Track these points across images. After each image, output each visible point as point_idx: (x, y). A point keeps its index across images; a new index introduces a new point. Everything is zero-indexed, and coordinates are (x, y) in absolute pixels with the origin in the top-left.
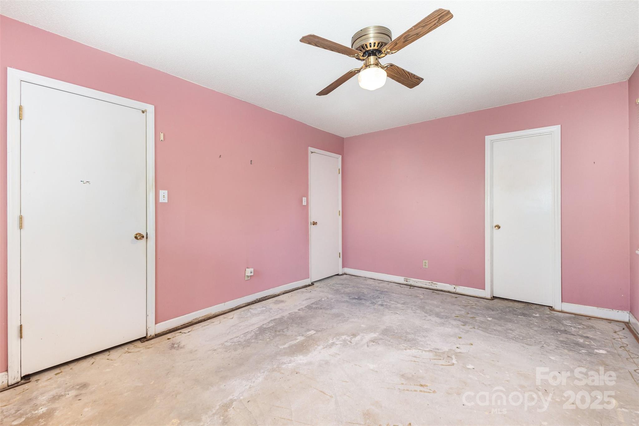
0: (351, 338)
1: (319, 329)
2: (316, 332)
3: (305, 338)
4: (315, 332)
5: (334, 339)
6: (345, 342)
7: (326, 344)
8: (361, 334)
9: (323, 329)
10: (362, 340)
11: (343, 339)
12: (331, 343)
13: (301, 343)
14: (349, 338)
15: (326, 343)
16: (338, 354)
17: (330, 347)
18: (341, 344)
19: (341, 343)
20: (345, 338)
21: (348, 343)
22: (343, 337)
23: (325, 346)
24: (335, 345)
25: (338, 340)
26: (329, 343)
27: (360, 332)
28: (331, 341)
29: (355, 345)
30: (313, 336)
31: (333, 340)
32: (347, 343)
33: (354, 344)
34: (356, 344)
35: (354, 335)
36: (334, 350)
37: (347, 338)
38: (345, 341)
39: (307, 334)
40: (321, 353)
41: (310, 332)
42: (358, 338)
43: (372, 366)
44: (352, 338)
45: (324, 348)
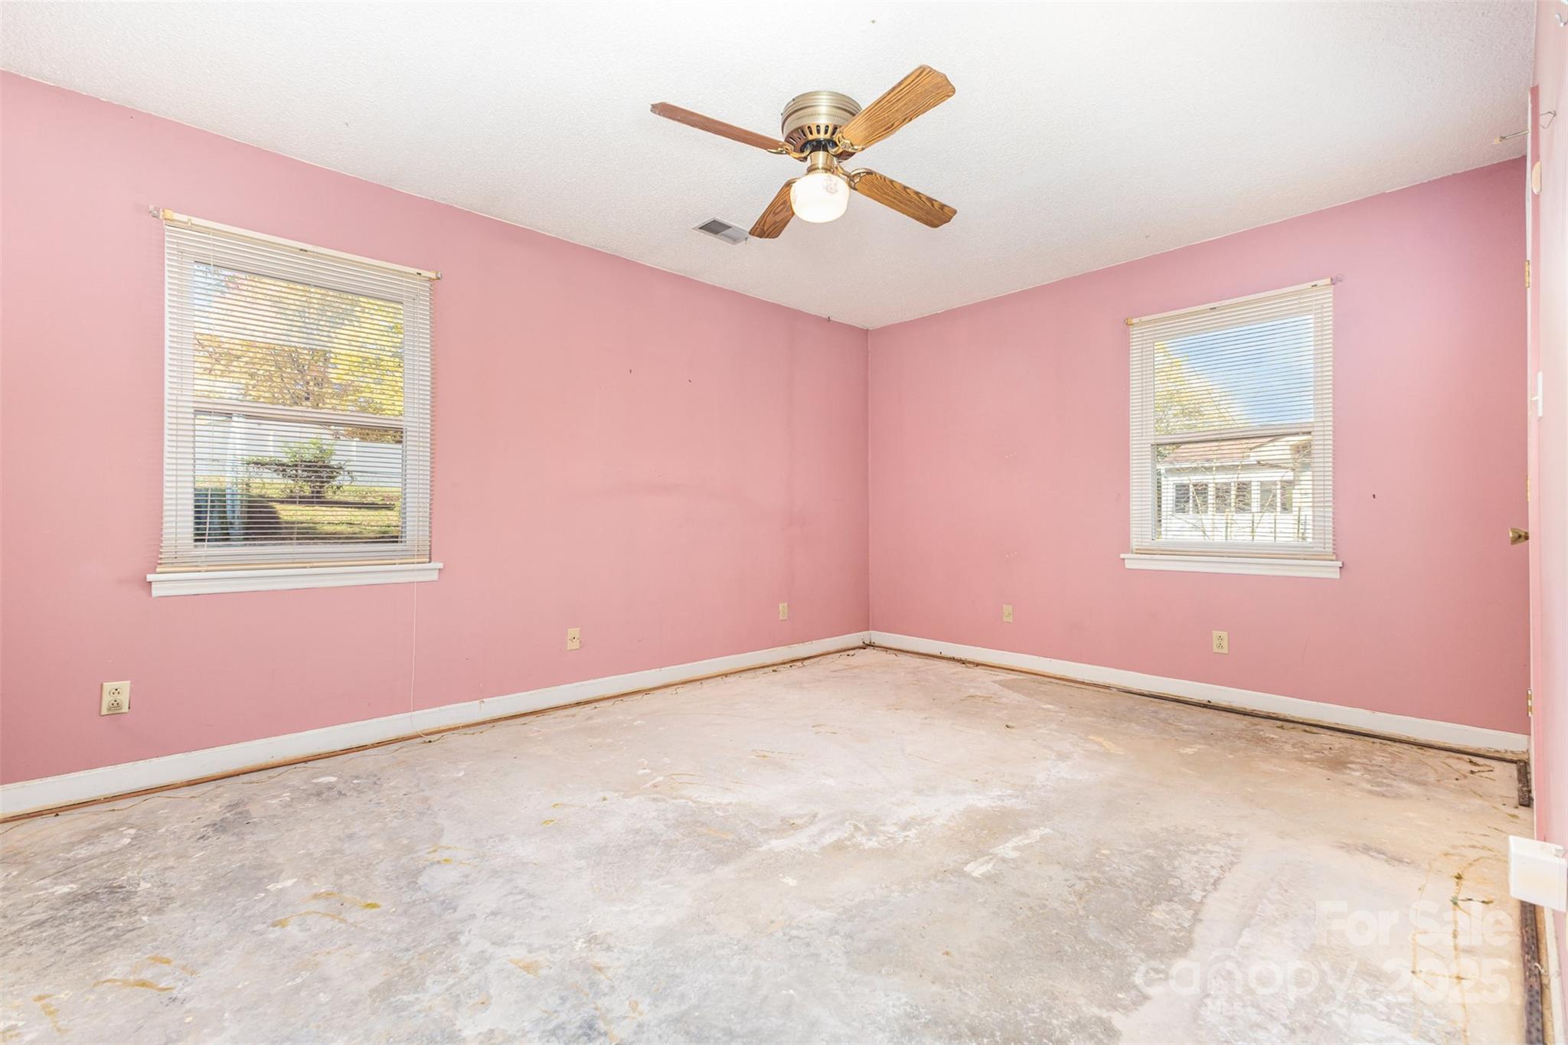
0: (849, 840)
1: (952, 878)
2: (962, 869)
3: (991, 851)
4: (968, 868)
5: (901, 840)
6: (872, 826)
7: (924, 827)
8: (815, 849)
9: (939, 881)
10: (822, 833)
11: (874, 839)
12: (911, 830)
13: (997, 836)
14: (859, 838)
15: (925, 830)
16: (894, 804)
17: (914, 819)
18: (884, 825)
19: (882, 828)
20: (871, 840)
21: (863, 827)
22: (873, 843)
23: (927, 823)
24: (899, 823)
25: (891, 836)
26: (917, 829)
27: (816, 855)
28: (911, 836)
29: (847, 820)
30: (968, 856)
31: (906, 836)
32: (866, 825)
33: (847, 823)
34: (842, 822)
35: (839, 846)
36: (905, 814)
37: (864, 841)
38: (872, 833)
39: (991, 865)
40: (935, 810)
41: (983, 869)
42: (829, 839)
43: (830, 782)
44: (846, 839)
45: (930, 819)
